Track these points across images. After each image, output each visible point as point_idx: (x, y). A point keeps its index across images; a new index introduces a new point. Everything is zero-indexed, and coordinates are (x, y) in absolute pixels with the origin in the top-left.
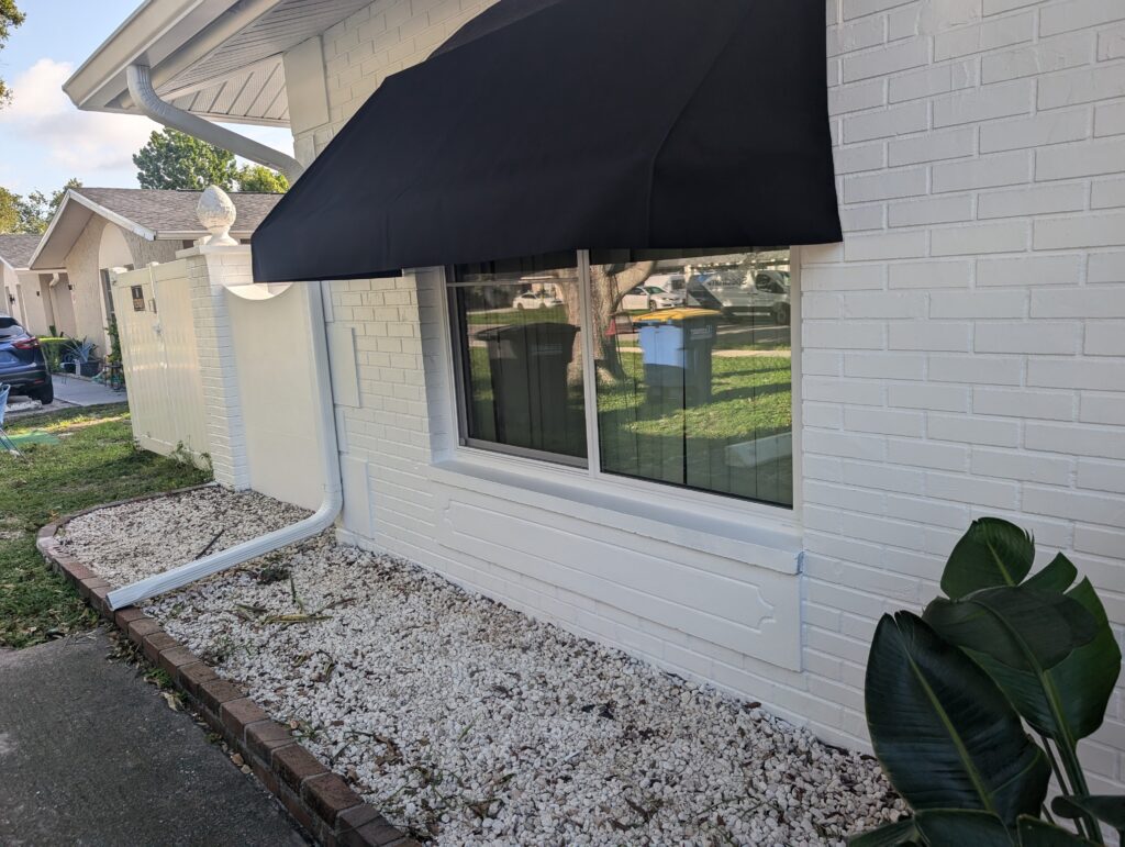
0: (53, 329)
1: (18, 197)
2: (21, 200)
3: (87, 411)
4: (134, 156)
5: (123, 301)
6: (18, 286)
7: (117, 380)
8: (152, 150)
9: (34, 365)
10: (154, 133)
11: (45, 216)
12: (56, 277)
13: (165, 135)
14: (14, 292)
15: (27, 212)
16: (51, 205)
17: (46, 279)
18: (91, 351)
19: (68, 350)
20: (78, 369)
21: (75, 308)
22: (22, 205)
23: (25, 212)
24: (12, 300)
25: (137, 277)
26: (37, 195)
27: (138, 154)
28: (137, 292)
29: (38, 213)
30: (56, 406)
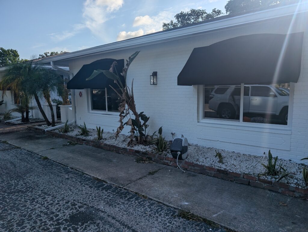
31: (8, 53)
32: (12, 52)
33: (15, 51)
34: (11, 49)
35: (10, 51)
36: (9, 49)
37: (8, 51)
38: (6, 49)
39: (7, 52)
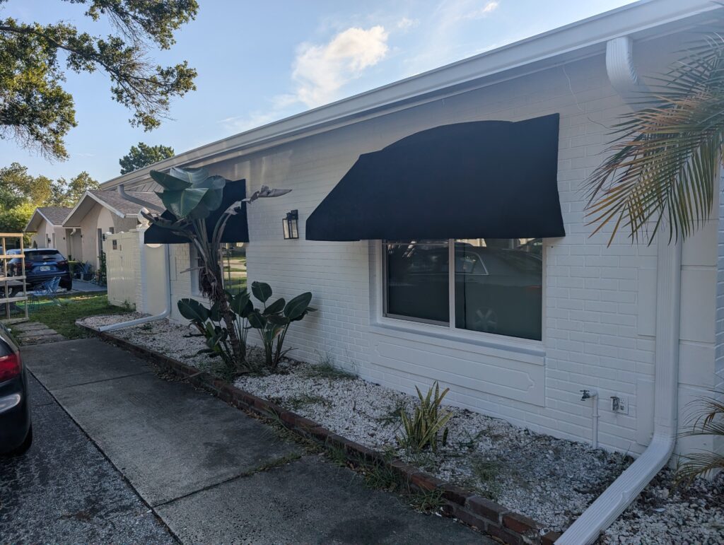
0: (70, 257)
1: (51, 181)
2: (53, 183)
3: (87, 294)
4: (120, 160)
5: (107, 246)
6: (53, 234)
7: (103, 282)
8: (131, 157)
9: (65, 272)
10: (133, 147)
11: (66, 192)
12: (74, 230)
13: (139, 149)
14: (50, 237)
15: (55, 190)
16: (69, 186)
17: (69, 231)
18: (89, 268)
19: (79, 267)
20: (82, 276)
21: (83, 247)
22: (53, 185)
23: (54, 190)
24: (49, 241)
25: (115, 236)
26: (62, 180)
27: (122, 159)
28: (115, 242)
29: (62, 190)
30: (72, 291)
31: (154, 155)
32: (163, 153)
33: (169, 149)
34: (161, 146)
35: (157, 151)
36: (156, 147)
37: (154, 149)
38: (151, 147)
39: (152, 153)
